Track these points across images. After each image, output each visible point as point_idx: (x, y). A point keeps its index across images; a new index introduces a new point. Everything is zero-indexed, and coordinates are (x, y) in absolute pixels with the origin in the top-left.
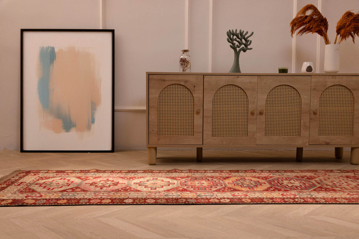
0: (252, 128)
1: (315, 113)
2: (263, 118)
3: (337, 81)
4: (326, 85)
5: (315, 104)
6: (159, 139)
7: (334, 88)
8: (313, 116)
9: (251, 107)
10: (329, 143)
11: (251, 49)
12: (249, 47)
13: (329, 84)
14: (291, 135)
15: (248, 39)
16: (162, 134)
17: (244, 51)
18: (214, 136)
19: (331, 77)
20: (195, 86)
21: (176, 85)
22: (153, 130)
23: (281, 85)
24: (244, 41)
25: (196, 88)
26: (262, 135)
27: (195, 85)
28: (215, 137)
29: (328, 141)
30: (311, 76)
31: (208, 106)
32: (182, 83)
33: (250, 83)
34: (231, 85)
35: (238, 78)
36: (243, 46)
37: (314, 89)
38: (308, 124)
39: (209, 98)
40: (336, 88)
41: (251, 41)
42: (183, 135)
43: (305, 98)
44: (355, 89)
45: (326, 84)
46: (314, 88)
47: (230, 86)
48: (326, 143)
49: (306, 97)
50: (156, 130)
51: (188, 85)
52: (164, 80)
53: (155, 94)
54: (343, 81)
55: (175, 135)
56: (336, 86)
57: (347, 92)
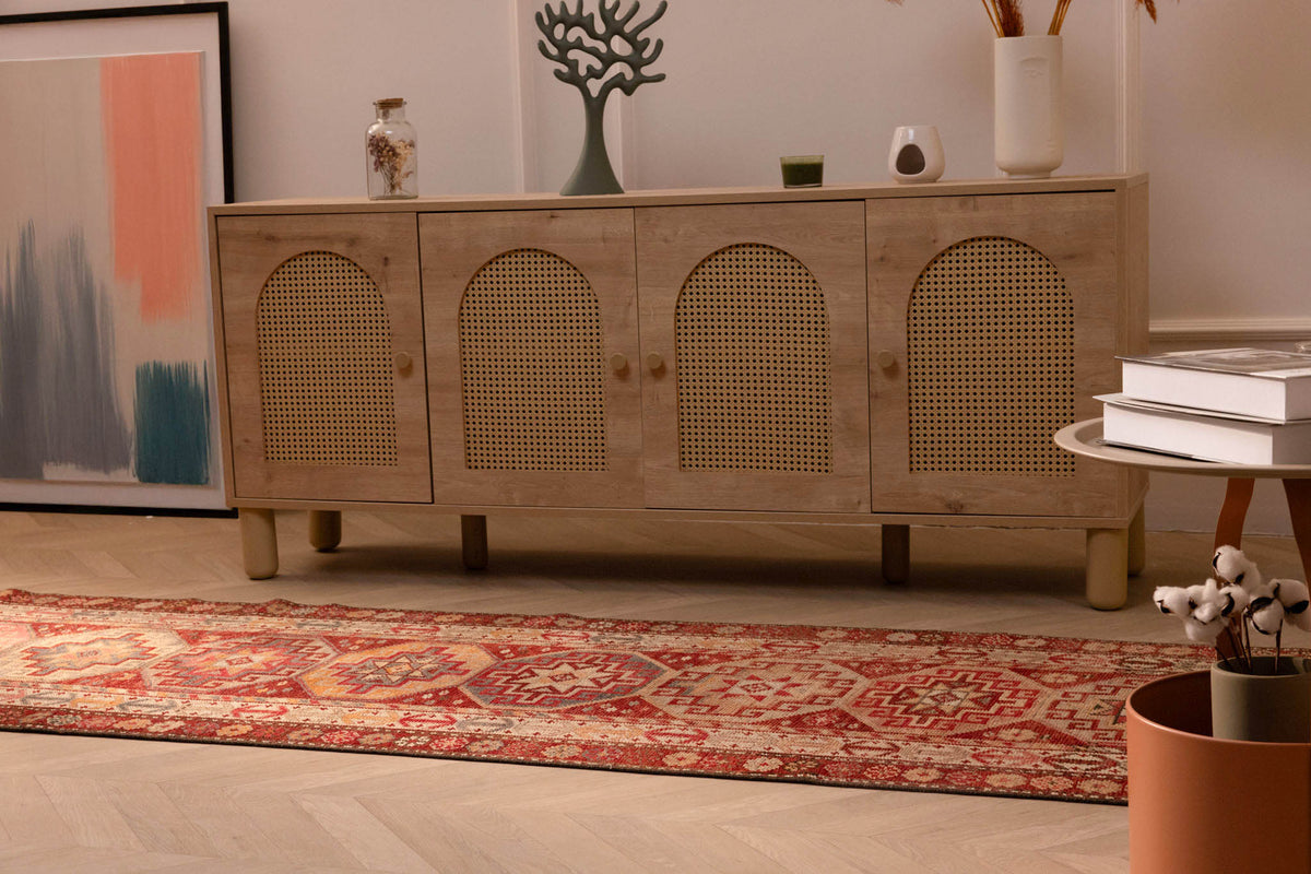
0: (622, 433)
1: (892, 371)
2: (666, 390)
3: (983, 218)
4: (934, 241)
5: (889, 330)
6: (269, 478)
7: (976, 250)
8: (882, 383)
9: (612, 343)
10: (962, 507)
11: (660, 78)
12: (646, 71)
13: (949, 237)
14: (795, 466)
15: (640, 37)
16: (281, 456)
17: (628, 90)
18: (476, 467)
19: (955, 202)
20: (386, 259)
21: (322, 257)
22: (247, 441)
23: (737, 246)
24: (619, 45)
25: (393, 267)
26: (667, 466)
27: (389, 255)
28: (479, 471)
29: (956, 496)
30: (863, 200)
31: (443, 341)
32: (339, 248)
33: (604, 240)
34: (529, 250)
35: (554, 221)
36: (616, 69)
37: (882, 259)
38: (863, 418)
39: (442, 311)
40: (984, 250)
41: (660, 45)
42: (358, 461)
43: (841, 301)
44: (1071, 257)
45: (933, 238)
46: (879, 254)
47: (526, 255)
48: (949, 506)
49: (845, 297)
50: (257, 438)
51: (360, 256)
52: (271, 239)
53: (243, 297)
54: (1016, 219)
55: (334, 461)
56: (984, 243)
57: (1037, 270)
